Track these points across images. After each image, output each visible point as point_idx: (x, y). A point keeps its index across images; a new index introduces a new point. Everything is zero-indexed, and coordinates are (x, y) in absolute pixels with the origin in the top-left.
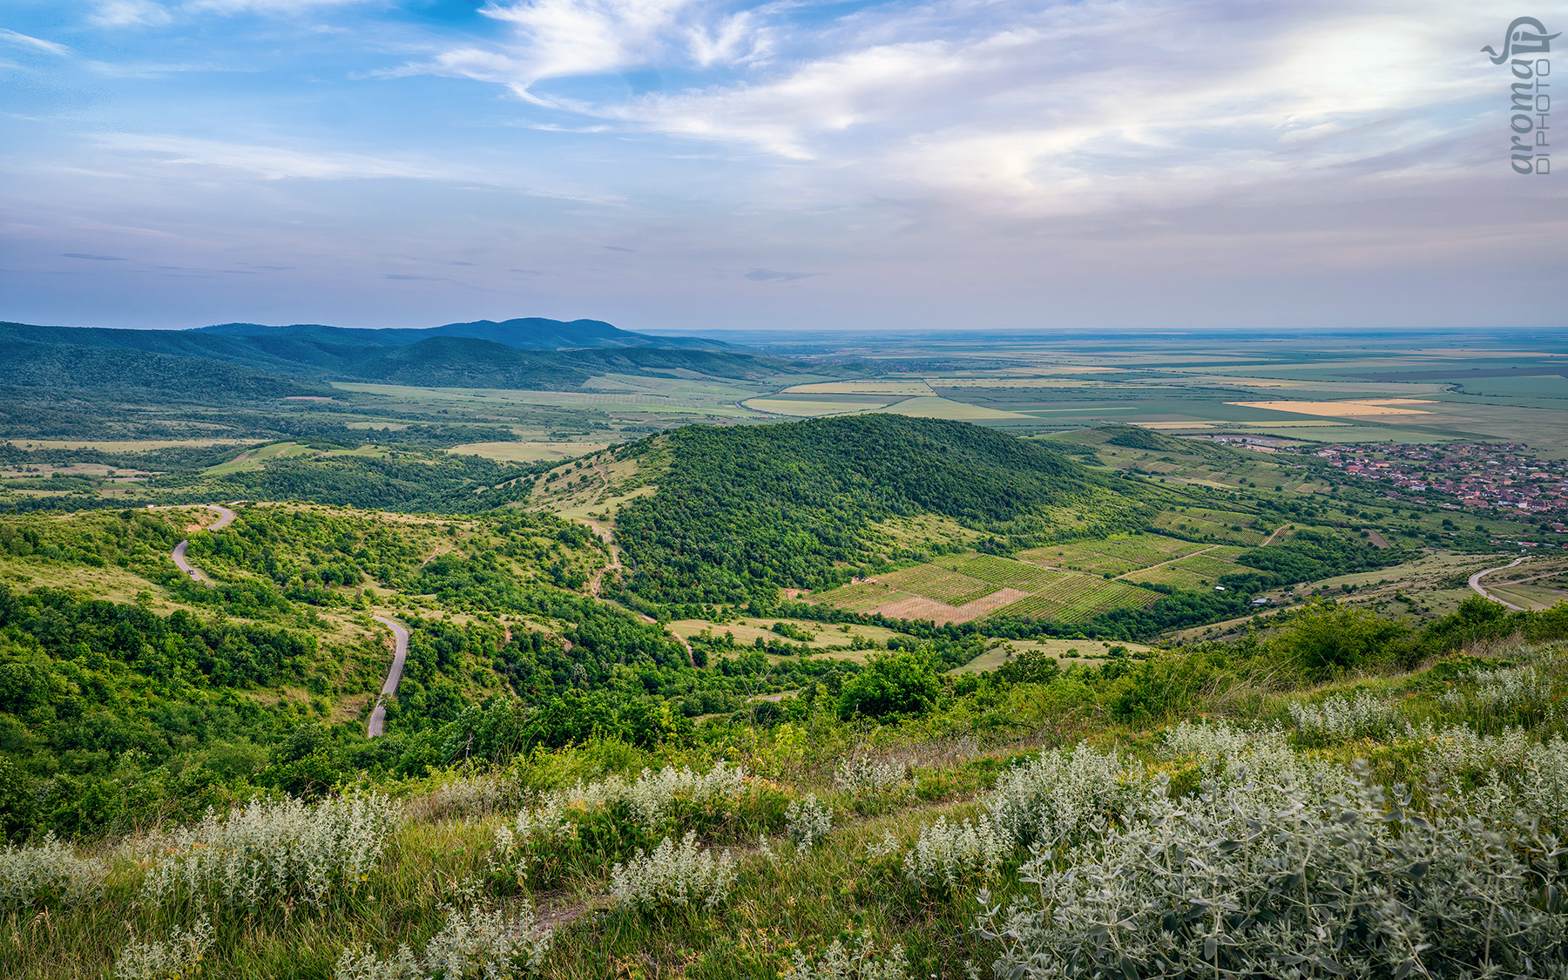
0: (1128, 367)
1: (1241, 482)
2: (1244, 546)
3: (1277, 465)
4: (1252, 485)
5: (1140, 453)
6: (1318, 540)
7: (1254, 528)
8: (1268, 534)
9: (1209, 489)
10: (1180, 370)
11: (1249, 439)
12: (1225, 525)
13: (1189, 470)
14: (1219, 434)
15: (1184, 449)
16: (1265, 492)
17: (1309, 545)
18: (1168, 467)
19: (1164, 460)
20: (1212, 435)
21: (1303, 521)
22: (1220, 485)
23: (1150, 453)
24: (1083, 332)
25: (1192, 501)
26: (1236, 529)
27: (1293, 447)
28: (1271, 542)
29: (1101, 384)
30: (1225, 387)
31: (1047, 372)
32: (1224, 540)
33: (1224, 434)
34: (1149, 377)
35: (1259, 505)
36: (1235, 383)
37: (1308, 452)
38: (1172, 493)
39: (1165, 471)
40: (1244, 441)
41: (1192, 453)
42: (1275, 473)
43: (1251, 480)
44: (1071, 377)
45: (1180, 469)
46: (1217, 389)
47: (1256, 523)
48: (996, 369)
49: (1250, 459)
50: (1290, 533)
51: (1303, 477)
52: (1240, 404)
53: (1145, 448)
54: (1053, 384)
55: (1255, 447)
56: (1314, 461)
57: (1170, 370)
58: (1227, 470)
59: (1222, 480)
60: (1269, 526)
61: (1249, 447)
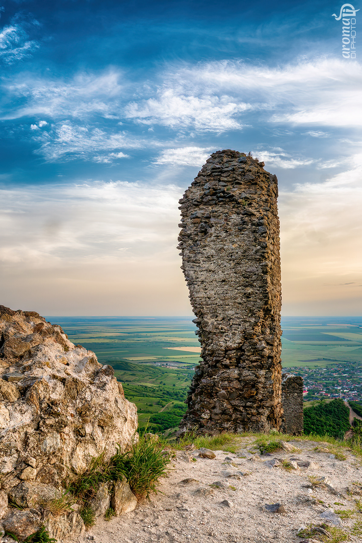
0: (129, 333)
1: (160, 383)
2: (152, 413)
3: (176, 375)
4: (164, 384)
5: (122, 372)
6: (181, 408)
7: (158, 405)
8: (163, 407)
9: (146, 387)
10: (149, 334)
11: (169, 364)
12: (147, 404)
13: (141, 378)
14: (158, 362)
15: (141, 369)
16: (168, 388)
17: (178, 410)
18: (134, 378)
19: (132, 375)
20: (155, 362)
21: (179, 399)
22: (152, 385)
23: (127, 372)
24: (115, 318)
25: (137, 394)
26: (151, 405)
27: (184, 366)
28: (164, 410)
29: (117, 341)
30: (165, 341)
31: (95, 336)
32: (145, 411)
33: (160, 362)
34: (137, 337)
35: (163, 393)
36: (169, 340)
37: (189, 368)
38: (129, 391)
39: (131, 380)
40: (167, 364)
41: (144, 371)
42: (175, 378)
43: (163, 382)
44: (106, 338)
45: (138, 378)
46: (161, 342)
47: (159, 402)
48: (75, 334)
49: (166, 372)
50: (172, 405)
51: (185, 380)
52: (169, 348)
53: (125, 370)
54: (96, 341)
55: (170, 367)
56: (190, 372)
57: (145, 334)
58: (157, 378)
59: (153, 383)
60: (164, 403)
61: (168, 367)
